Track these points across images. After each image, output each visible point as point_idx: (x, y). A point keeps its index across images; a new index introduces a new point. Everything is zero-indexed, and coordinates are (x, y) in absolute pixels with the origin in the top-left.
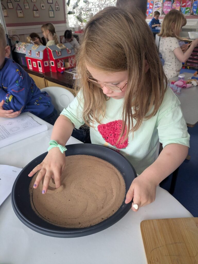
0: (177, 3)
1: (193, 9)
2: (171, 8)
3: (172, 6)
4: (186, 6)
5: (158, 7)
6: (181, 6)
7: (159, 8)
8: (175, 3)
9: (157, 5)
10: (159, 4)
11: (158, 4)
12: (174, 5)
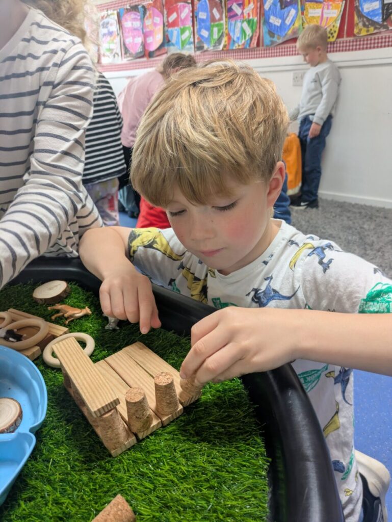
0: (154, 15)
1: (199, 30)
2: (143, 33)
3: (143, 25)
4: (180, 23)
5: (110, 33)
6: (166, 24)
7: (112, 38)
8: (150, 15)
9: (107, 27)
10: (111, 25)
11: (108, 23)
12: (148, 22)
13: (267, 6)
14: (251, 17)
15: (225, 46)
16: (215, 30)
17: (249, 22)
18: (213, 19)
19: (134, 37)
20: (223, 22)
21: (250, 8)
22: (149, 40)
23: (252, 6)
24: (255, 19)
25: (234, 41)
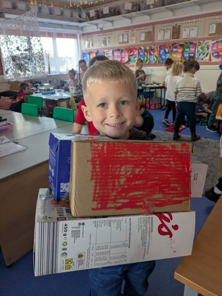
0: (125, 52)
2: (121, 57)
3: (121, 55)
4: (134, 55)
5: (109, 56)
6: (129, 55)
10: (110, 54)
11: (108, 53)
12: (123, 54)
13: (161, 53)
14: (156, 55)
15: (148, 63)
16: (145, 58)
17: (156, 57)
18: (145, 55)
19: (118, 58)
20: (148, 56)
21: (156, 53)
22: (123, 59)
23: (157, 52)
24: (158, 56)
25: (151, 62)
